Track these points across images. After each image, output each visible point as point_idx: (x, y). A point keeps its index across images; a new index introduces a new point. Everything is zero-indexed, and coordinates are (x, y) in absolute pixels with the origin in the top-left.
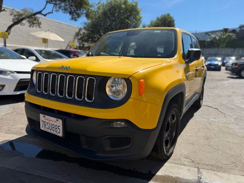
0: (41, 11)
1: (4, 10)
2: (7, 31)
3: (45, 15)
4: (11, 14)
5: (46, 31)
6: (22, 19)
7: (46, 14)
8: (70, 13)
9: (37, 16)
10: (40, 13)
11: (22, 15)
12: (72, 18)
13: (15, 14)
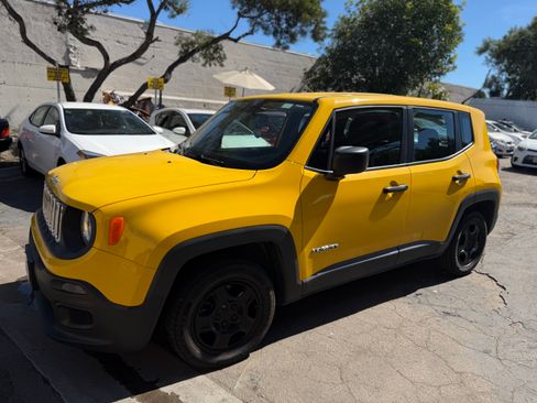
0: (229, 34)
1: (157, 39)
2: (164, 77)
3: (236, 41)
4: (177, 44)
5: (241, 71)
6: (194, 52)
7: (239, 38)
8: (275, 34)
9: (220, 43)
10: (226, 36)
11: (192, 43)
12: (278, 44)
13: (184, 42)
